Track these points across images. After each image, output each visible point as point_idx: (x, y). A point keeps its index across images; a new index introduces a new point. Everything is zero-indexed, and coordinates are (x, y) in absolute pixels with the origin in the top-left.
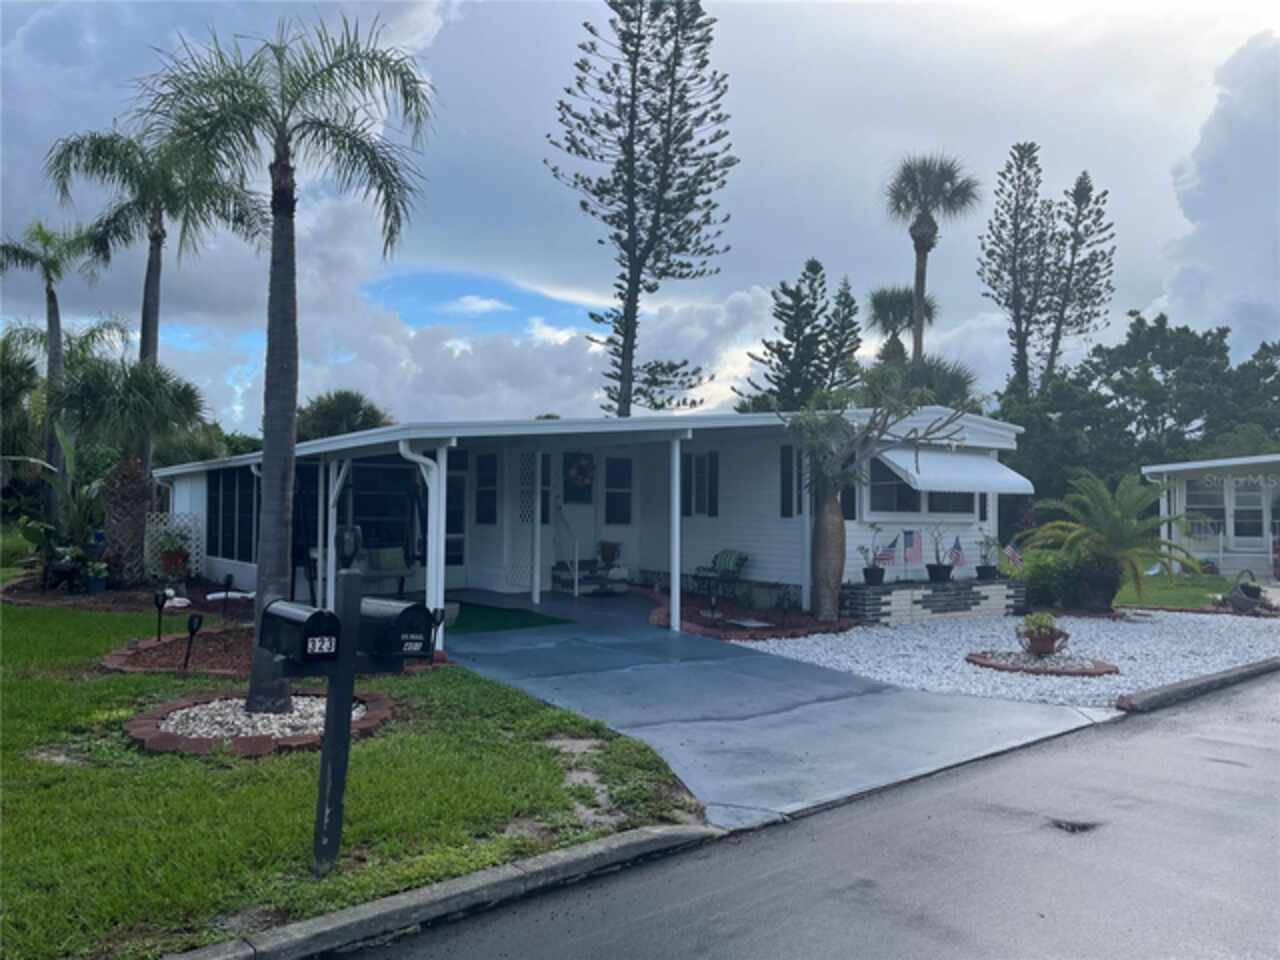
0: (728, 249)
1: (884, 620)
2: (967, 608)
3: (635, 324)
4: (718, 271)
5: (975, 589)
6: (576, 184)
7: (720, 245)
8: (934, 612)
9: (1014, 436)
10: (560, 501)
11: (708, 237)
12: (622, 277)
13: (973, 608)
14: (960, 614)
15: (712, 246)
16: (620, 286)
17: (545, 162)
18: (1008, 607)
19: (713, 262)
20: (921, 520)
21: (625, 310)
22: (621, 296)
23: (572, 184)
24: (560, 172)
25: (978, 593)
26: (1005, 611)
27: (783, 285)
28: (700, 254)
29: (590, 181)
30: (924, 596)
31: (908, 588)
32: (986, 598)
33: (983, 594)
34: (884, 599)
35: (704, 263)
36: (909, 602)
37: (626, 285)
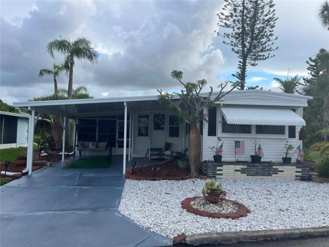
0: (277, 48)
1: (217, 176)
2: (270, 175)
3: (245, 77)
4: (274, 56)
5: (274, 167)
6: (224, 36)
7: (274, 47)
8: (247, 175)
9: (306, 101)
10: (152, 129)
11: (269, 45)
12: (240, 62)
13: (273, 175)
14: (265, 177)
15: (271, 48)
16: (240, 65)
17: (215, 31)
18: (296, 176)
19: (272, 53)
20: (251, 137)
21: (241, 72)
22: (240, 68)
23: (223, 36)
24: (219, 33)
25: (277, 169)
26: (295, 178)
27: (310, 58)
28: (267, 51)
29: (229, 35)
30: (242, 168)
31: (233, 165)
32: (282, 171)
33: (279, 169)
34: (218, 168)
35: (269, 54)
36: (234, 170)
37: (241, 64)
